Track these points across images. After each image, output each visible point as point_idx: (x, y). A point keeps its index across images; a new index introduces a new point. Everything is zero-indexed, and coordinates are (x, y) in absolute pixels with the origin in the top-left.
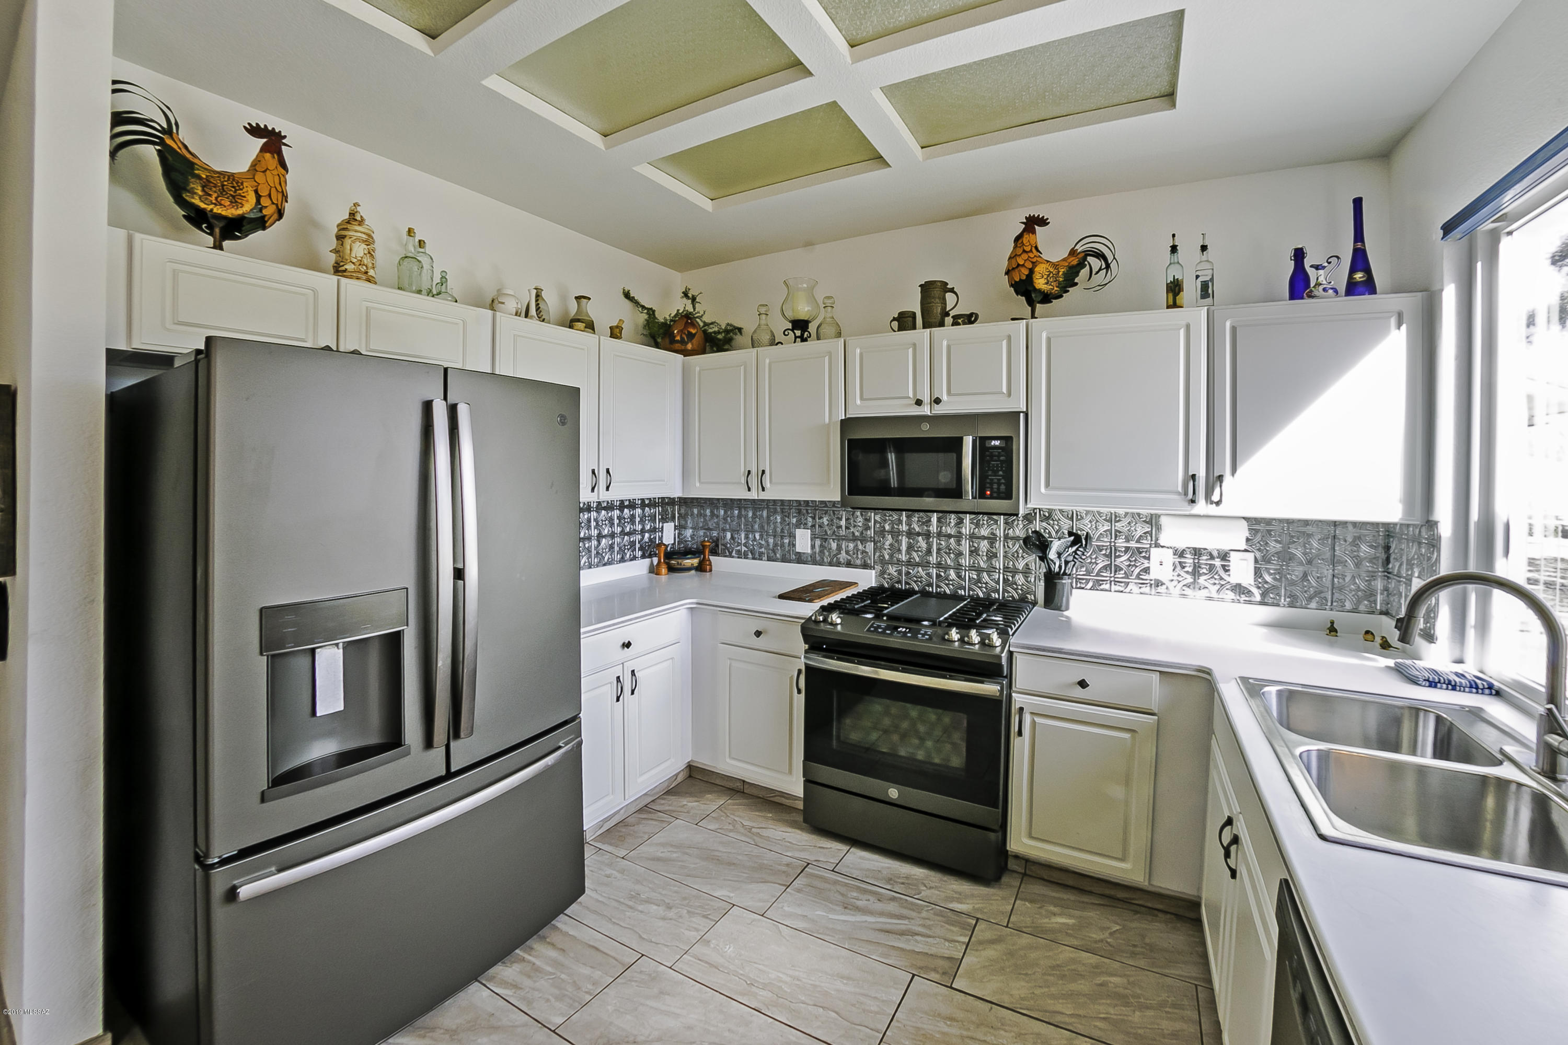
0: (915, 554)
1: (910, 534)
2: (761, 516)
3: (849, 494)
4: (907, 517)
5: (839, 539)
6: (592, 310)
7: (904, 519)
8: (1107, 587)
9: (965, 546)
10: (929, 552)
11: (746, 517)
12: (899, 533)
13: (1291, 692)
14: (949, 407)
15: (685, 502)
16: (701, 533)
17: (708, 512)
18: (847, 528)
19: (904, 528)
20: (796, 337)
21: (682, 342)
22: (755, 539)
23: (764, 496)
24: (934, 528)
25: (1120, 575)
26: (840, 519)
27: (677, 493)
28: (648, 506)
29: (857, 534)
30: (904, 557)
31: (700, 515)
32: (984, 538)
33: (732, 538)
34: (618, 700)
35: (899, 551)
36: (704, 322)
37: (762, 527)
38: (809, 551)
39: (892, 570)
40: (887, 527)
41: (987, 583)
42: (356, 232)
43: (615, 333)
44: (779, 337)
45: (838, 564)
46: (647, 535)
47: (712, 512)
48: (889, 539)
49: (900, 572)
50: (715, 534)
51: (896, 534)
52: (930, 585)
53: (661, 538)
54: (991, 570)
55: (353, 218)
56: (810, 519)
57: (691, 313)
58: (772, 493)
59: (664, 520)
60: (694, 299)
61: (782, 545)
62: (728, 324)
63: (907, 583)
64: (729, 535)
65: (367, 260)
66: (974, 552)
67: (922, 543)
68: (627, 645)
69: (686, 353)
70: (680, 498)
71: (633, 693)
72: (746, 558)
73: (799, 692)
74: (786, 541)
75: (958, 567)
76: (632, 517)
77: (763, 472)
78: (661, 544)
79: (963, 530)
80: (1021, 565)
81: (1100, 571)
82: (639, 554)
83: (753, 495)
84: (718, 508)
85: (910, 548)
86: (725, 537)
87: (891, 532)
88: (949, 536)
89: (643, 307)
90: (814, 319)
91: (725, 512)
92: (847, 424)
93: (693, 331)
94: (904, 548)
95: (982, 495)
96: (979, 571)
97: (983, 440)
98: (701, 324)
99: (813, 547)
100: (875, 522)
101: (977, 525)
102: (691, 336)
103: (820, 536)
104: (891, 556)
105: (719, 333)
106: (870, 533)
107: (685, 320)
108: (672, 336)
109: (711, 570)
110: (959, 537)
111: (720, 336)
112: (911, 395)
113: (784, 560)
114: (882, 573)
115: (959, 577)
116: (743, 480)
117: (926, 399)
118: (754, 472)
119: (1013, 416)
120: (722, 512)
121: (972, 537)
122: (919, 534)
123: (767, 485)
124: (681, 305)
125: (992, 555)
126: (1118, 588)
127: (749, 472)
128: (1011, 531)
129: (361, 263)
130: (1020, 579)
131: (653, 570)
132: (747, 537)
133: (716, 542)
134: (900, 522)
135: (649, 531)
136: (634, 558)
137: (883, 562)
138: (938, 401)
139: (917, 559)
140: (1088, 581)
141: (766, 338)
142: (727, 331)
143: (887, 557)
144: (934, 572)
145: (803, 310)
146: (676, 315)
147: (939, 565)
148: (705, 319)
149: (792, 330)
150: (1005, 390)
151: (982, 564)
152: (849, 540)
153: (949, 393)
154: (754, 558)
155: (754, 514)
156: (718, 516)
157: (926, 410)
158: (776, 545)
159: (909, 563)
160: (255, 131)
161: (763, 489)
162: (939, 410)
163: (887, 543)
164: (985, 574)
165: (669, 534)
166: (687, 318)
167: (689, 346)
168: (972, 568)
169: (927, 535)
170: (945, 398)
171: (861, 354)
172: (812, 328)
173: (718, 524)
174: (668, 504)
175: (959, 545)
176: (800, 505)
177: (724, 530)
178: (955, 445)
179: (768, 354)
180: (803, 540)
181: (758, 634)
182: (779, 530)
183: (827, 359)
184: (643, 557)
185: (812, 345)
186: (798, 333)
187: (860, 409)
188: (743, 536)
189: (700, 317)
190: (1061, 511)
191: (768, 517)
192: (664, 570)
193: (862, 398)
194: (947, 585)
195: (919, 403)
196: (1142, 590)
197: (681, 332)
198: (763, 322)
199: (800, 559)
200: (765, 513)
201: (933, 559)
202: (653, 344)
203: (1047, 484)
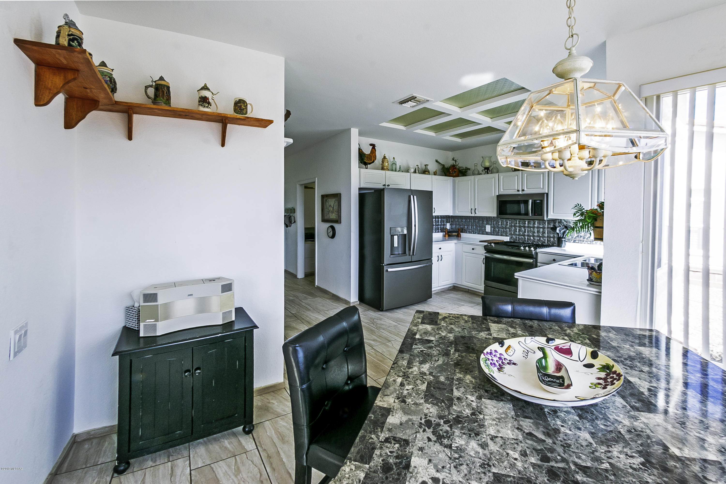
0: (521, 232)
1: (520, 227)
2: (476, 222)
3: (499, 214)
4: (519, 221)
5: (498, 228)
6: (429, 168)
7: (518, 222)
8: (578, 242)
9: (536, 230)
10: (525, 232)
11: (471, 222)
12: (517, 226)
13: (597, 259)
14: (527, 191)
15: (452, 217)
16: (458, 226)
17: (460, 220)
18: (501, 225)
19: (518, 225)
20: (485, 172)
21: (453, 173)
22: (474, 228)
23: (476, 215)
24: (526, 225)
25: (582, 238)
26: (499, 222)
27: (451, 214)
28: (442, 218)
29: (504, 227)
30: (517, 233)
31: (457, 221)
32: (541, 228)
33: (467, 228)
34: (438, 261)
35: (516, 232)
36: (459, 167)
37: (476, 225)
38: (490, 231)
39: (514, 237)
40: (513, 225)
41: (542, 240)
42: (386, 160)
43: (435, 174)
44: (481, 172)
45: (499, 235)
46: (442, 226)
47: (461, 220)
48: (513, 228)
49: (516, 237)
50: (462, 226)
51: (515, 226)
52: (525, 241)
53: (446, 227)
54: (543, 237)
55: (385, 157)
56: (490, 222)
57: (455, 165)
58: (478, 214)
59: (447, 222)
60: (456, 161)
61: (482, 230)
62: (466, 167)
63: (518, 240)
64: (466, 227)
65: (388, 166)
66: (538, 232)
67: (523, 229)
68: (440, 249)
69: (454, 177)
70: (452, 216)
71: (441, 260)
72: (471, 233)
73: (484, 264)
74: (483, 228)
75: (534, 236)
76: (438, 221)
77: (476, 209)
78: (446, 228)
79: (535, 226)
80: (552, 236)
81: (576, 237)
82: (440, 231)
83: (473, 215)
84: (463, 219)
85: (519, 231)
86: (465, 227)
87: (514, 226)
88: (531, 227)
89: (441, 164)
90: (491, 166)
91: (465, 220)
92: (498, 196)
93: (456, 170)
94: (518, 230)
95: (535, 215)
96: (540, 237)
97: (535, 200)
98: (458, 168)
99: (491, 230)
100: (509, 223)
101: (540, 224)
102: (455, 172)
103: (493, 227)
104: (514, 233)
105: (463, 169)
106: (508, 226)
107: (453, 167)
108: (450, 172)
109: (461, 237)
110: (534, 227)
111: (463, 171)
112: (516, 189)
113: (483, 234)
114: (511, 238)
115: (534, 239)
116: (470, 211)
117: (521, 190)
118: (473, 209)
119: (543, 194)
120: (464, 220)
121: (538, 227)
122: (522, 227)
123: (477, 212)
124: (451, 162)
125: (544, 233)
126: (581, 242)
127: (472, 209)
128: (549, 226)
129: (387, 167)
130: (552, 239)
131: (444, 236)
132: (471, 227)
133: (462, 229)
134: (517, 223)
135: (442, 225)
136: (438, 232)
137: (511, 234)
138: (523, 190)
139: (522, 234)
140: (572, 240)
141: (476, 172)
142: (465, 169)
143: (513, 233)
144: (526, 237)
145: (487, 164)
146: (451, 165)
147: (528, 236)
148: (459, 165)
149: (484, 170)
150: (542, 187)
151: (541, 235)
152: (501, 228)
153: (527, 188)
154: (474, 234)
155: (474, 221)
156: (463, 222)
157: (521, 193)
158: (480, 229)
159: (519, 235)
160: (371, 145)
161: (476, 213)
162: (524, 192)
163: (513, 229)
164: (541, 238)
165: (448, 226)
166: (453, 166)
167: (455, 174)
168: (538, 236)
169: (524, 227)
170: (525, 189)
171: (503, 178)
172: (490, 169)
173: (463, 224)
174: (448, 218)
175: (534, 230)
176: (487, 218)
177: (465, 226)
178: (526, 202)
179: (477, 177)
180: (488, 228)
181: (473, 249)
182: (481, 225)
183: (493, 179)
184: (441, 232)
185: (490, 175)
186: (486, 170)
187: (502, 192)
188: (470, 227)
189: (457, 165)
190: (564, 220)
191: (478, 222)
192: (447, 236)
193: (503, 190)
194: (530, 241)
195: (518, 191)
196: (588, 243)
197: (452, 171)
198: (476, 168)
199: (487, 234)
200: (477, 221)
201: (526, 234)
202: (444, 175)
203: (553, 212)
